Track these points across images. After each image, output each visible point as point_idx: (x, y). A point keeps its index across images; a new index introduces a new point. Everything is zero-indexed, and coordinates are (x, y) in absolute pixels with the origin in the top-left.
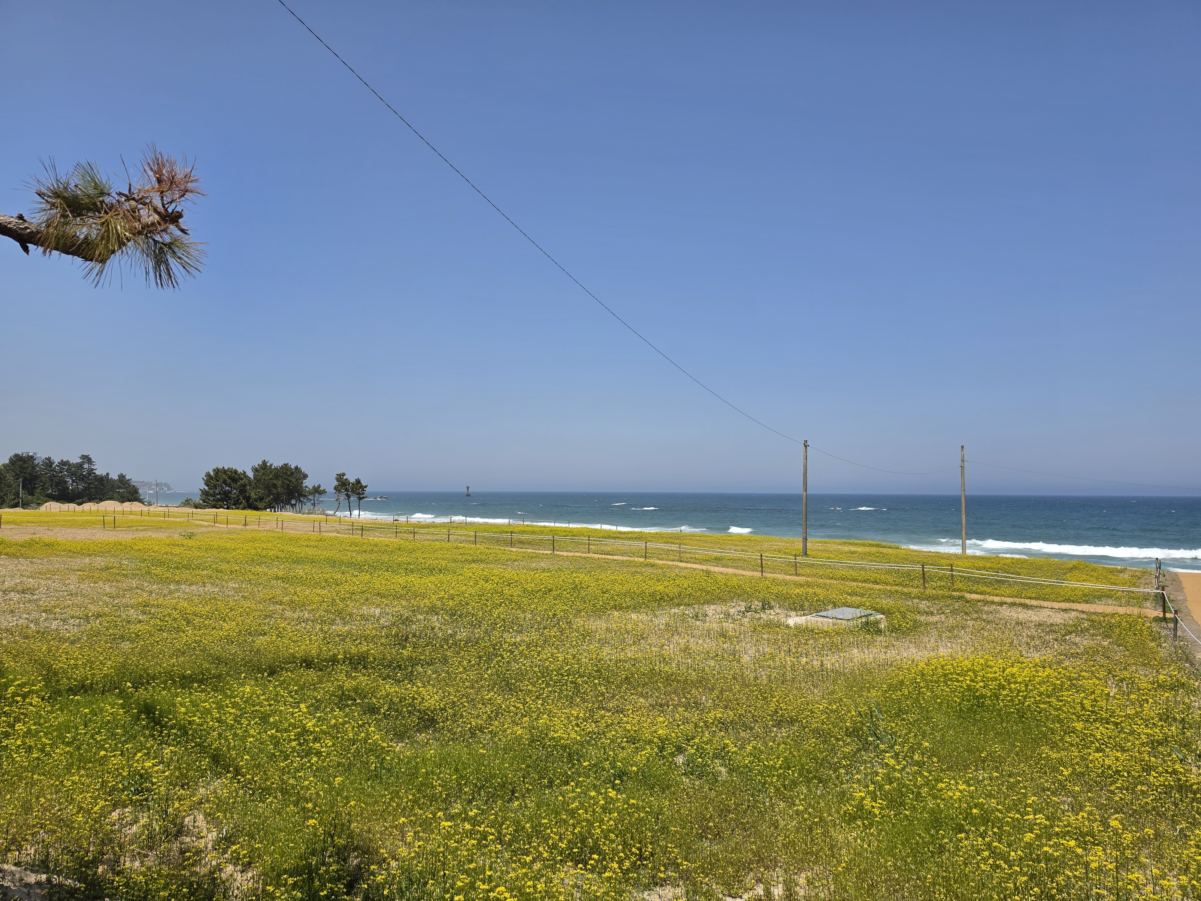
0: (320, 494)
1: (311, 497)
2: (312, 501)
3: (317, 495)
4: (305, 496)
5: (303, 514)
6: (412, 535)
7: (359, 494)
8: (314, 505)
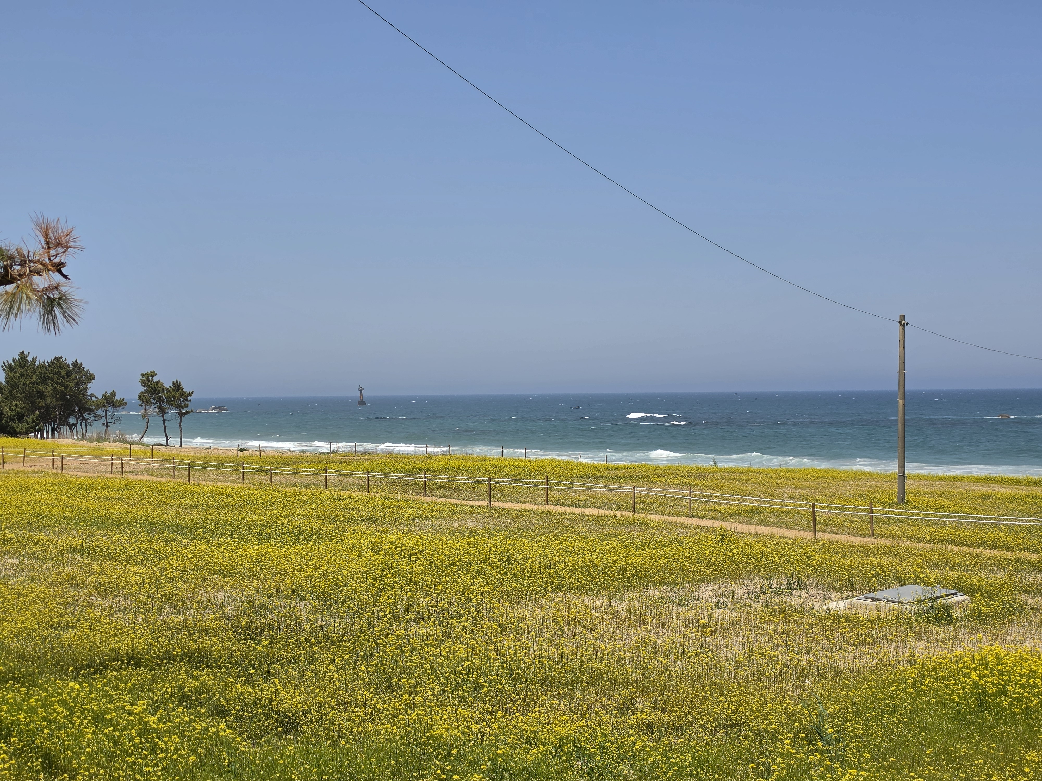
0: (116, 407)
1: (100, 412)
2: (103, 420)
3: (110, 409)
4: (91, 410)
5: (91, 440)
6: (269, 476)
7: (179, 406)
8: (106, 425)
